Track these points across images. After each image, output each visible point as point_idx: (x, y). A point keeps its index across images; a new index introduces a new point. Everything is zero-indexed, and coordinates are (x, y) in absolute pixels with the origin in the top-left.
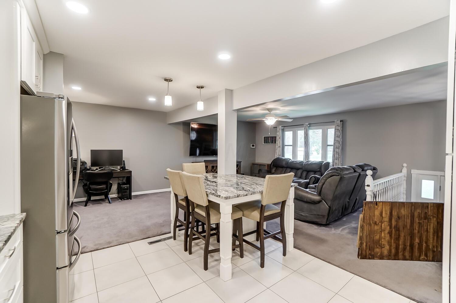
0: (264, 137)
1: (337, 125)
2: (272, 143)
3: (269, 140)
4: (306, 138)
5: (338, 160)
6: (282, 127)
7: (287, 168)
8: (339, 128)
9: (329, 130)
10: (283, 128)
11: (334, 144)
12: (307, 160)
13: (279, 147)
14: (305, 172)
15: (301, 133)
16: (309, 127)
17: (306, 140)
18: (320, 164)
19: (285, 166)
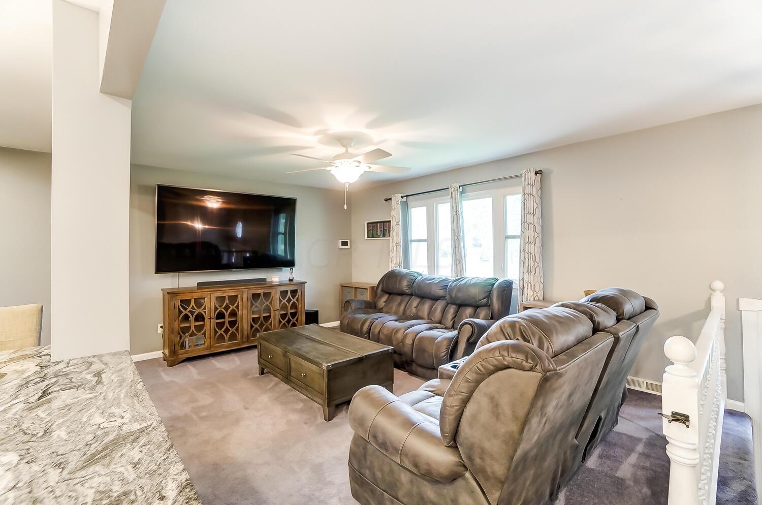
0: (368, 224)
1: (527, 183)
2: (384, 236)
3: (377, 228)
4: (455, 221)
5: (533, 273)
6: (402, 197)
7: (411, 295)
8: (534, 191)
9: (508, 197)
10: (404, 199)
11: (523, 232)
12: (459, 275)
13: (397, 244)
14: (454, 306)
15: (444, 210)
16: (462, 193)
17: (455, 225)
18: (488, 288)
19: (407, 291)
